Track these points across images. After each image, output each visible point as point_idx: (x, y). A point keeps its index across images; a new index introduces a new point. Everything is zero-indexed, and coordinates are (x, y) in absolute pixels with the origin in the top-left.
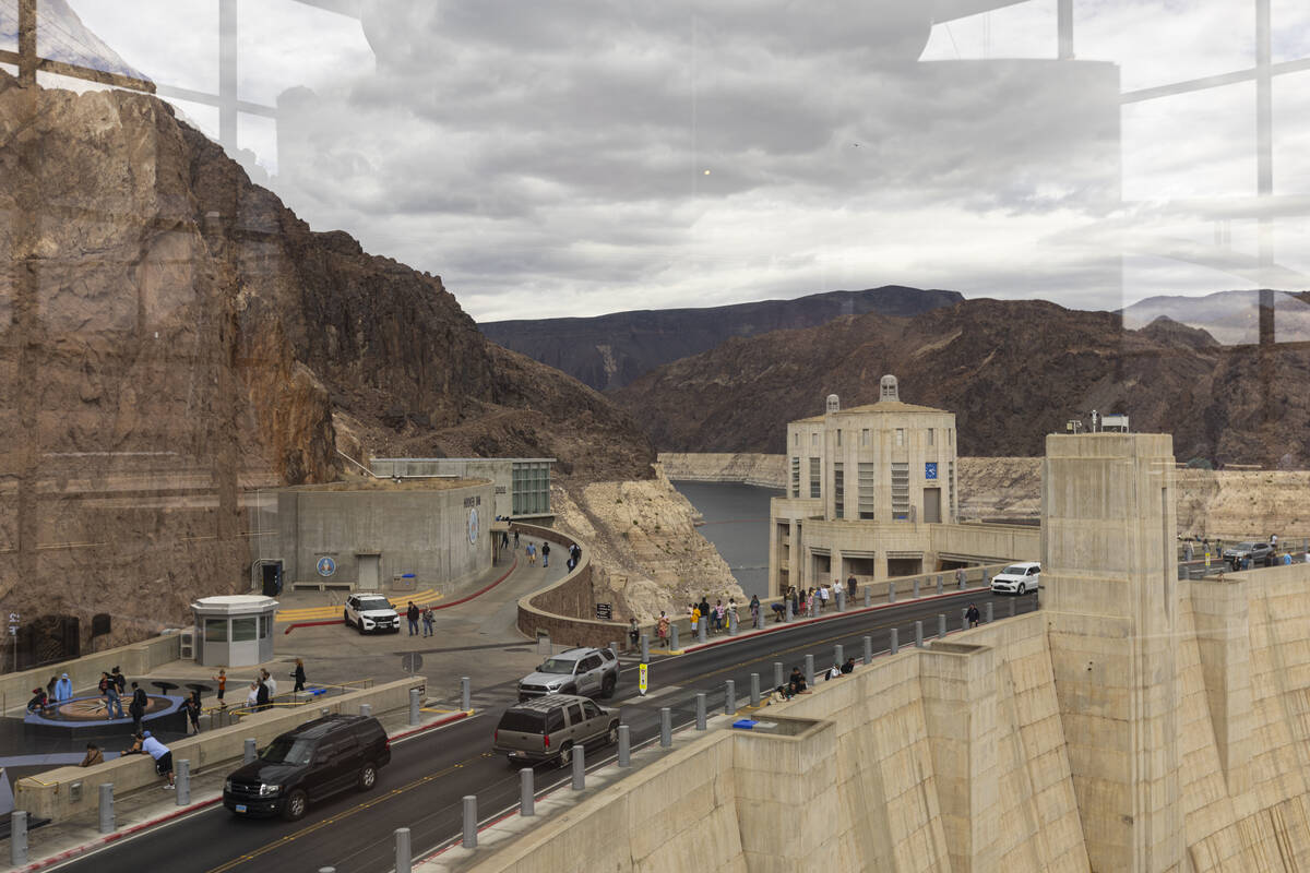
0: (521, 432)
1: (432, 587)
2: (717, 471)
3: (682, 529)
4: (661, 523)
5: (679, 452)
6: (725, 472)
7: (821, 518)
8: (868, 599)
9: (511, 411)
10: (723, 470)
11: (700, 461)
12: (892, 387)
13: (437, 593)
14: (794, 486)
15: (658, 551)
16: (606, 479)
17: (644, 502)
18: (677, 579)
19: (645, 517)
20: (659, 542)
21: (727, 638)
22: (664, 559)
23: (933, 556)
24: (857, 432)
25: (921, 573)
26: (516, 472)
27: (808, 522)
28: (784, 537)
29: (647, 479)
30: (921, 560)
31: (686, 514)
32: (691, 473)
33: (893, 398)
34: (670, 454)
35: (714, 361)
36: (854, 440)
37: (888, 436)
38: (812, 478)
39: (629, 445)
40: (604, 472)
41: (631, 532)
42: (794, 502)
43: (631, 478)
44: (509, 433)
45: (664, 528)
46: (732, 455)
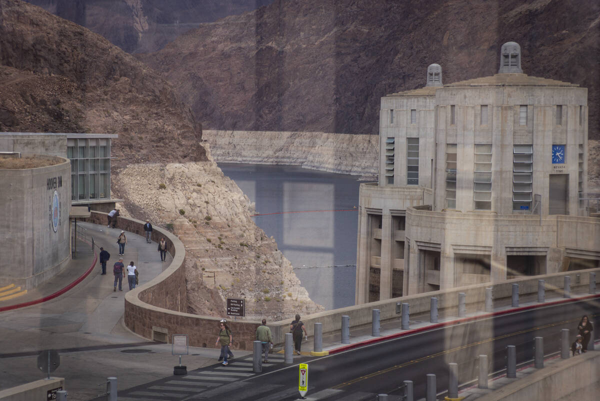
0: (43, 102)
1: (13, 282)
2: (270, 152)
3: (237, 220)
4: (213, 213)
5: (225, 129)
6: (280, 154)
7: (428, 208)
8: (516, 298)
9: (30, 76)
10: (277, 151)
11: (250, 141)
12: (514, 56)
13: (19, 288)
14: (388, 171)
15: (209, 246)
16: (146, 159)
17: (192, 188)
18: (231, 279)
19: (193, 206)
20: (210, 235)
21: (370, 338)
22: (215, 256)
23: (559, 251)
24: (473, 108)
25: (545, 272)
26: (72, 150)
27: (414, 213)
28: (376, 230)
29: (196, 160)
30: (545, 256)
31: (241, 203)
32: (240, 155)
33: (514, 69)
34: (214, 132)
35: (268, 21)
36: (471, 118)
37: (510, 113)
38: (409, 161)
39: (174, 120)
40: (144, 152)
41: (177, 223)
42: (388, 190)
43: (176, 159)
44: (28, 103)
45: (216, 219)
46: (286, 134)
